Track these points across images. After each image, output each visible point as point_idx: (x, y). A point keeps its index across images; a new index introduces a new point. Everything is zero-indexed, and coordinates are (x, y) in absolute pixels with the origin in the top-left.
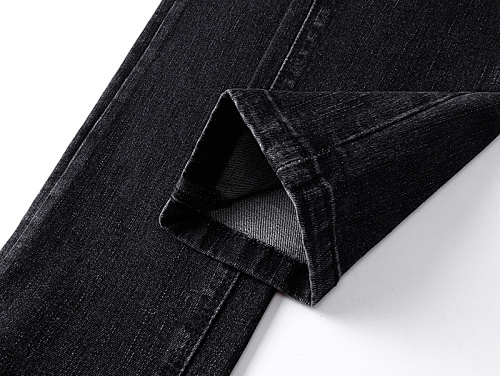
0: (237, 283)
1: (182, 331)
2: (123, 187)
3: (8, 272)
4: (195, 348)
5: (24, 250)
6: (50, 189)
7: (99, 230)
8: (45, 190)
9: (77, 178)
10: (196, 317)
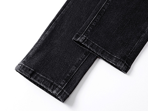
0: (87, 58)
1: (74, 66)
2: (62, 34)
3: (37, 50)
4: (77, 70)
5: (40, 46)
6: (46, 33)
7: (57, 43)
8: (44, 33)
9: (52, 31)
10: (77, 64)
